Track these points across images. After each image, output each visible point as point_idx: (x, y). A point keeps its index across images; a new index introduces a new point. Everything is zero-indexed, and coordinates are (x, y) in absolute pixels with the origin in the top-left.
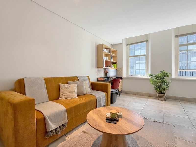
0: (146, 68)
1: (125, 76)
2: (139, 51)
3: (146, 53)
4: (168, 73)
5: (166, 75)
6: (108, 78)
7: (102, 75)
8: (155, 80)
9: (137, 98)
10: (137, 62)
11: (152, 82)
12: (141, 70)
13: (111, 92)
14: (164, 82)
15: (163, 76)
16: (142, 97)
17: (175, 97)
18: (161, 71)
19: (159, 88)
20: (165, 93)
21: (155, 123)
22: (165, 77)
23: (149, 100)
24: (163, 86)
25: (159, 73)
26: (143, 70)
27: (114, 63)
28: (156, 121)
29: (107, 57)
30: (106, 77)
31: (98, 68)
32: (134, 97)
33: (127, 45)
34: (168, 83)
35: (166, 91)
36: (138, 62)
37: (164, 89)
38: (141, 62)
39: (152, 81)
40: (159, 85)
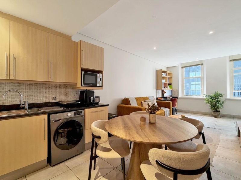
0: (202, 89)
1: (180, 96)
2: (194, 73)
3: (202, 75)
4: (222, 94)
5: (220, 95)
6: (166, 98)
7: (160, 95)
8: (210, 99)
9: (193, 115)
10: (192, 83)
11: (207, 102)
12: (196, 90)
13: (173, 109)
14: (218, 101)
15: (217, 96)
16: (197, 115)
17: (230, 115)
18: (216, 92)
19: (213, 107)
20: (219, 111)
21: (208, 128)
22: (219, 98)
23: (204, 117)
24: (218, 105)
25: (214, 94)
26: (198, 90)
27: (169, 84)
28: (209, 127)
29: (165, 80)
30: (163, 97)
31: (157, 89)
32: (190, 115)
33: (182, 67)
34: (223, 103)
35: (220, 110)
36: (194, 83)
37: (218, 107)
38: (196, 83)
39: (208, 100)
40: (214, 104)
